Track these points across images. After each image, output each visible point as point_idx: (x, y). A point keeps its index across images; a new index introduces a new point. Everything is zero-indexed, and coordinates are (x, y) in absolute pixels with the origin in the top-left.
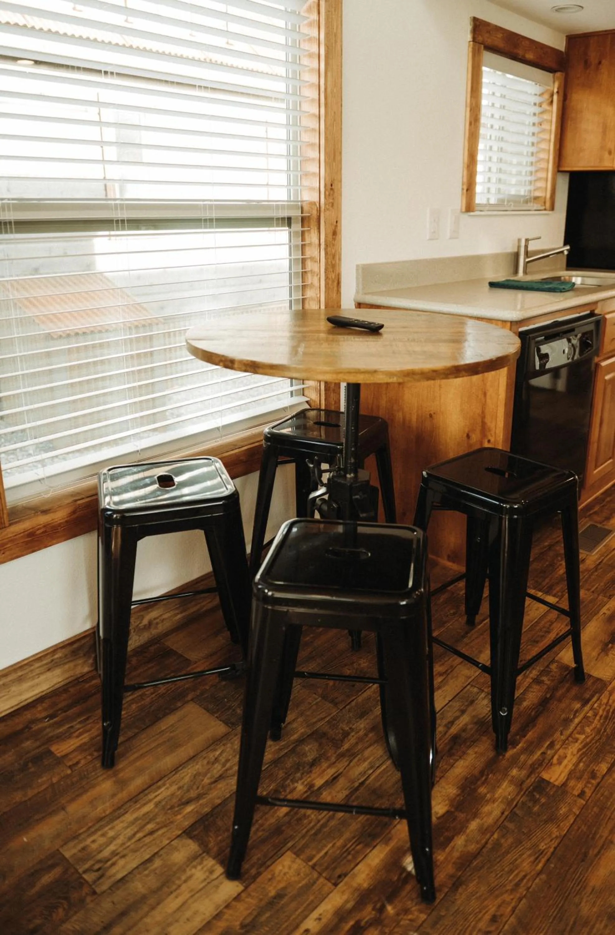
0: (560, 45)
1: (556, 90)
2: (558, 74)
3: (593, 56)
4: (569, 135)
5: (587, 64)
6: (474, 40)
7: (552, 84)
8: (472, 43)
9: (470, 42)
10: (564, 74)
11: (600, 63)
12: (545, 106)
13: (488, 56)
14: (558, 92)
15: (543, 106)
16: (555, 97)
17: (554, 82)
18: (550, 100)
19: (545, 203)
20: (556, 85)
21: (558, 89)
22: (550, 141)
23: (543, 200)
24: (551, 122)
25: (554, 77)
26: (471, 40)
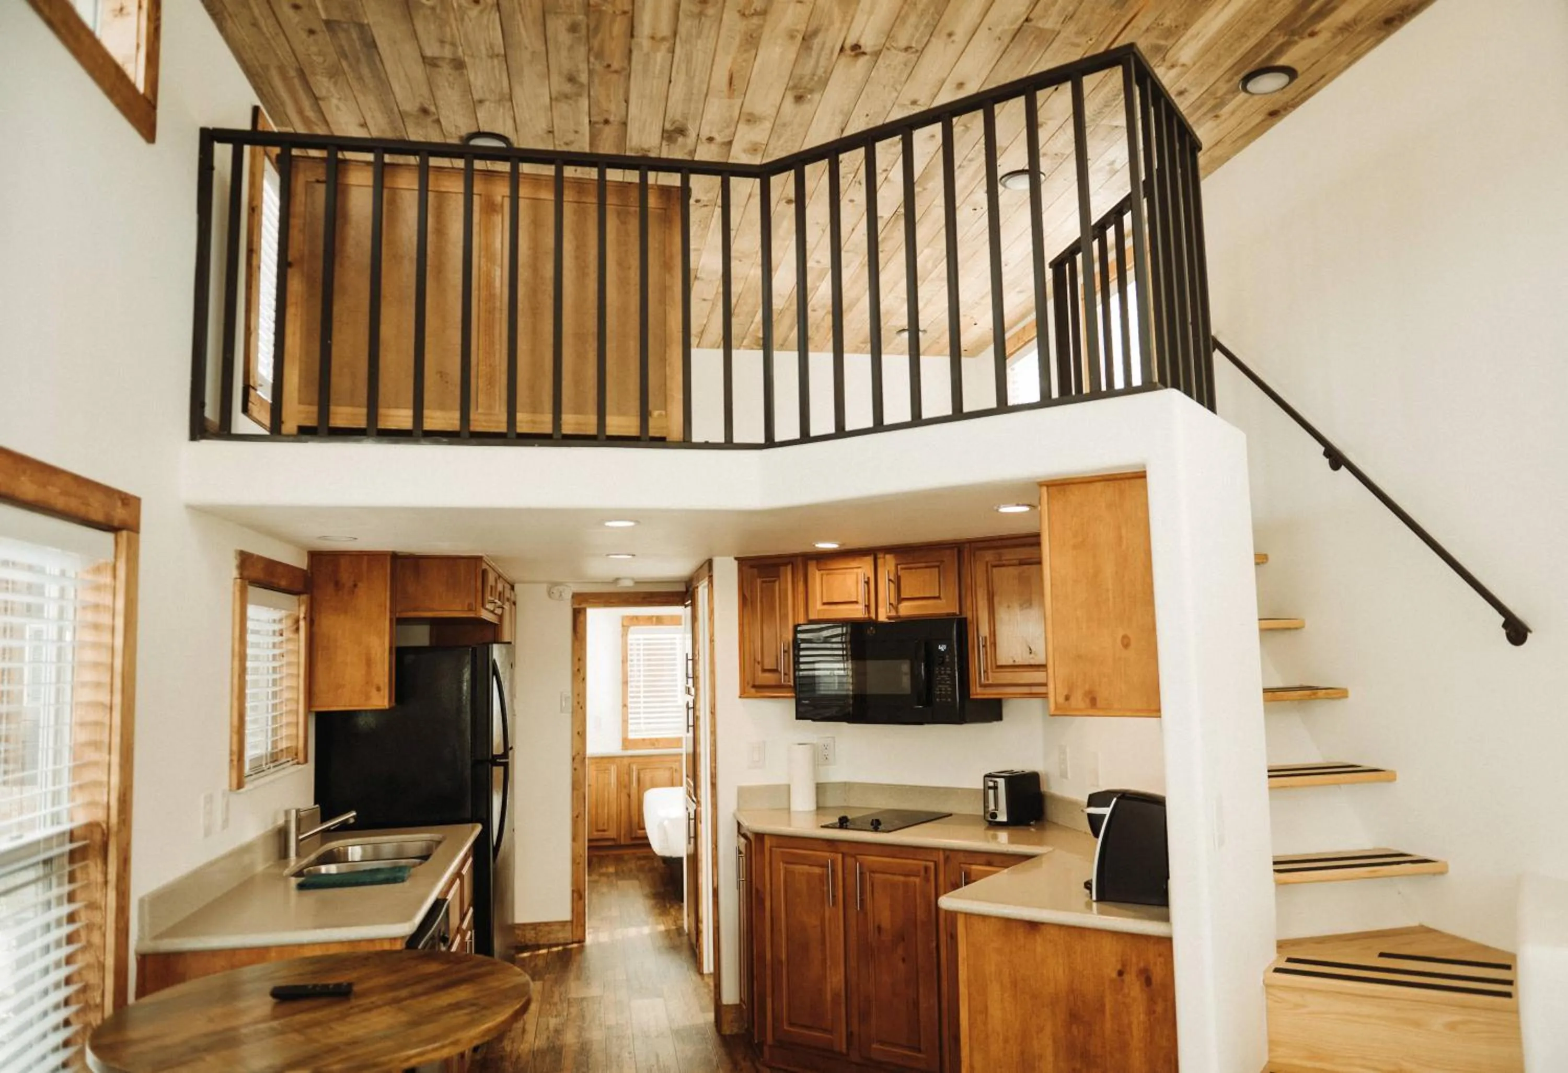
0: (301, 562)
1: (302, 616)
2: (304, 597)
3: (346, 577)
4: (320, 667)
5: (338, 585)
6: (242, 577)
7: (297, 608)
8: (239, 581)
9: (236, 578)
10: (309, 596)
11: (355, 586)
12: (288, 634)
13: (253, 591)
14: (305, 618)
15: (284, 634)
16: (302, 624)
17: (299, 606)
18: (295, 627)
19: (297, 754)
20: (303, 609)
21: (305, 614)
22: (298, 676)
23: (294, 751)
24: (298, 652)
25: (299, 600)
26: (238, 576)
